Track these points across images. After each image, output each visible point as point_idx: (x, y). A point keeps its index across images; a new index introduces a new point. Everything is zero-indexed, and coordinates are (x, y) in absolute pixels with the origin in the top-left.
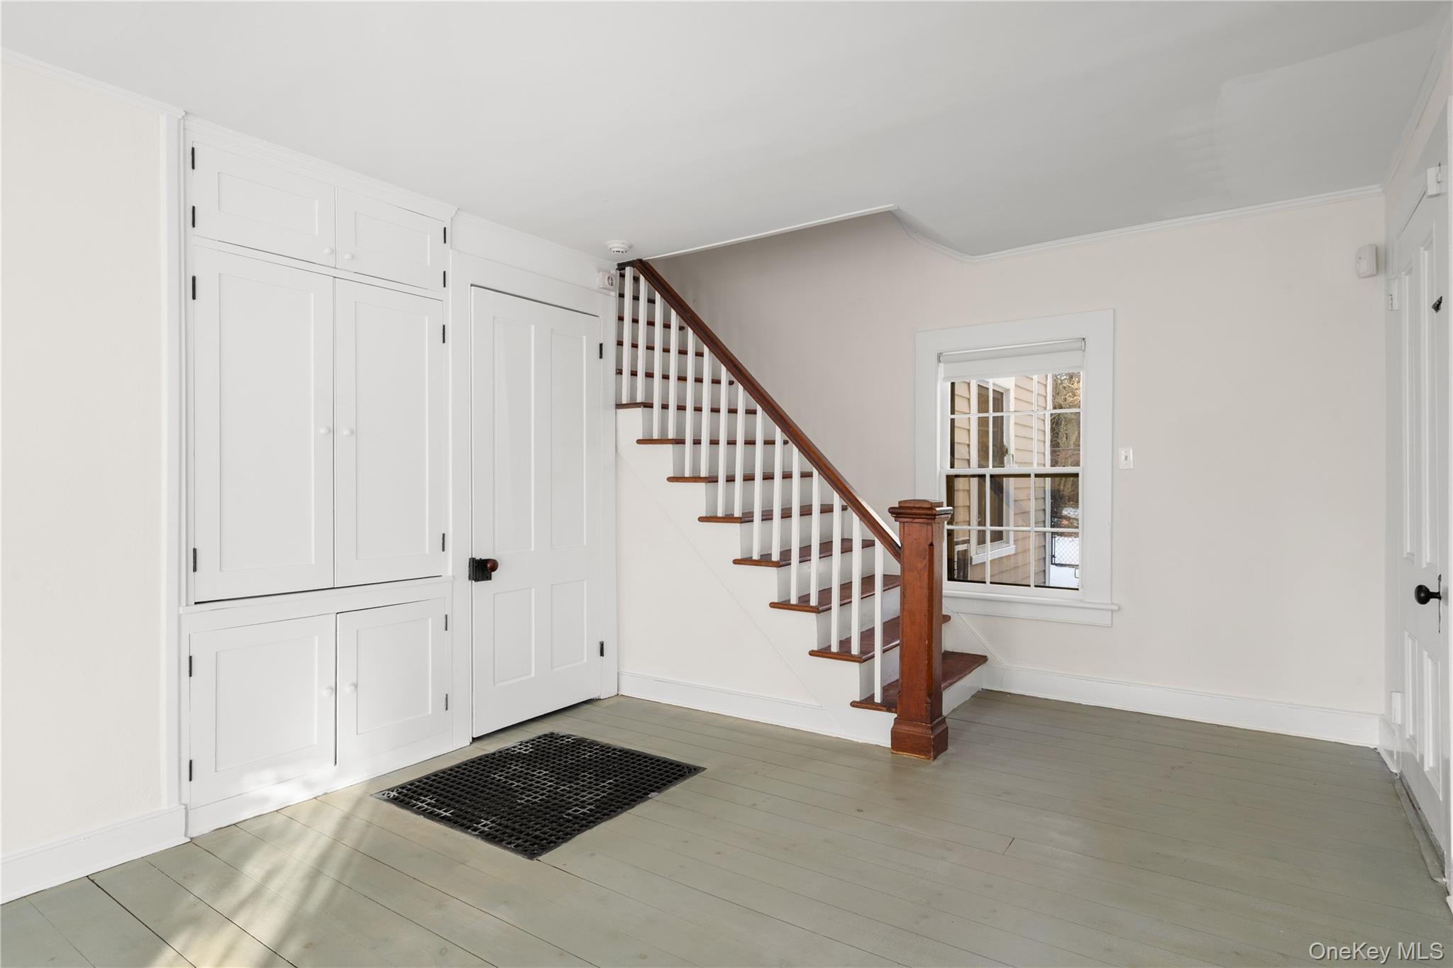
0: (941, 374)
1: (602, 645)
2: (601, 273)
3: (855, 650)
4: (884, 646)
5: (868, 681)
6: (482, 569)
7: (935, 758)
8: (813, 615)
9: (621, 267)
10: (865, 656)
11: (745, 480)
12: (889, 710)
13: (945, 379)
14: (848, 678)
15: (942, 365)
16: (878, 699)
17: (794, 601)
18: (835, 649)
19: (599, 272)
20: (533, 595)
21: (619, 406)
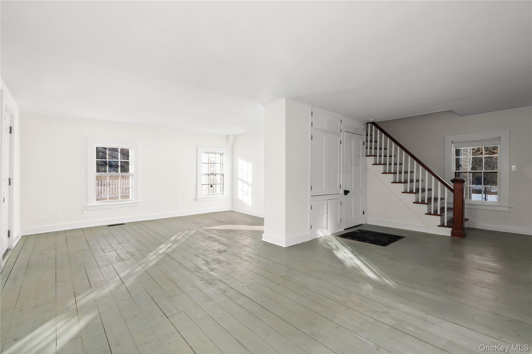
0: (453, 146)
1: (364, 212)
2: (364, 126)
3: (439, 213)
4: (447, 212)
5: (442, 220)
6: (346, 192)
7: (464, 238)
8: (426, 205)
9: (367, 123)
10: (442, 215)
11: (399, 173)
12: (450, 227)
13: (454, 148)
14: (437, 220)
15: (453, 144)
16: (446, 225)
17: (420, 201)
18: (432, 213)
19: (363, 125)
20: (353, 199)
21: (367, 156)
